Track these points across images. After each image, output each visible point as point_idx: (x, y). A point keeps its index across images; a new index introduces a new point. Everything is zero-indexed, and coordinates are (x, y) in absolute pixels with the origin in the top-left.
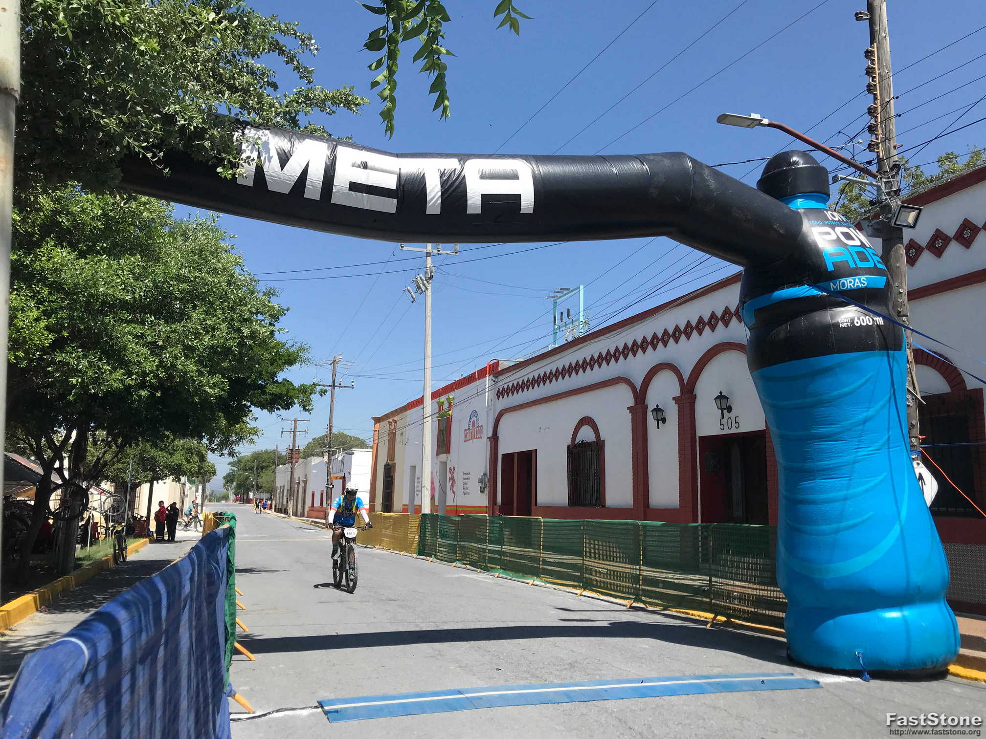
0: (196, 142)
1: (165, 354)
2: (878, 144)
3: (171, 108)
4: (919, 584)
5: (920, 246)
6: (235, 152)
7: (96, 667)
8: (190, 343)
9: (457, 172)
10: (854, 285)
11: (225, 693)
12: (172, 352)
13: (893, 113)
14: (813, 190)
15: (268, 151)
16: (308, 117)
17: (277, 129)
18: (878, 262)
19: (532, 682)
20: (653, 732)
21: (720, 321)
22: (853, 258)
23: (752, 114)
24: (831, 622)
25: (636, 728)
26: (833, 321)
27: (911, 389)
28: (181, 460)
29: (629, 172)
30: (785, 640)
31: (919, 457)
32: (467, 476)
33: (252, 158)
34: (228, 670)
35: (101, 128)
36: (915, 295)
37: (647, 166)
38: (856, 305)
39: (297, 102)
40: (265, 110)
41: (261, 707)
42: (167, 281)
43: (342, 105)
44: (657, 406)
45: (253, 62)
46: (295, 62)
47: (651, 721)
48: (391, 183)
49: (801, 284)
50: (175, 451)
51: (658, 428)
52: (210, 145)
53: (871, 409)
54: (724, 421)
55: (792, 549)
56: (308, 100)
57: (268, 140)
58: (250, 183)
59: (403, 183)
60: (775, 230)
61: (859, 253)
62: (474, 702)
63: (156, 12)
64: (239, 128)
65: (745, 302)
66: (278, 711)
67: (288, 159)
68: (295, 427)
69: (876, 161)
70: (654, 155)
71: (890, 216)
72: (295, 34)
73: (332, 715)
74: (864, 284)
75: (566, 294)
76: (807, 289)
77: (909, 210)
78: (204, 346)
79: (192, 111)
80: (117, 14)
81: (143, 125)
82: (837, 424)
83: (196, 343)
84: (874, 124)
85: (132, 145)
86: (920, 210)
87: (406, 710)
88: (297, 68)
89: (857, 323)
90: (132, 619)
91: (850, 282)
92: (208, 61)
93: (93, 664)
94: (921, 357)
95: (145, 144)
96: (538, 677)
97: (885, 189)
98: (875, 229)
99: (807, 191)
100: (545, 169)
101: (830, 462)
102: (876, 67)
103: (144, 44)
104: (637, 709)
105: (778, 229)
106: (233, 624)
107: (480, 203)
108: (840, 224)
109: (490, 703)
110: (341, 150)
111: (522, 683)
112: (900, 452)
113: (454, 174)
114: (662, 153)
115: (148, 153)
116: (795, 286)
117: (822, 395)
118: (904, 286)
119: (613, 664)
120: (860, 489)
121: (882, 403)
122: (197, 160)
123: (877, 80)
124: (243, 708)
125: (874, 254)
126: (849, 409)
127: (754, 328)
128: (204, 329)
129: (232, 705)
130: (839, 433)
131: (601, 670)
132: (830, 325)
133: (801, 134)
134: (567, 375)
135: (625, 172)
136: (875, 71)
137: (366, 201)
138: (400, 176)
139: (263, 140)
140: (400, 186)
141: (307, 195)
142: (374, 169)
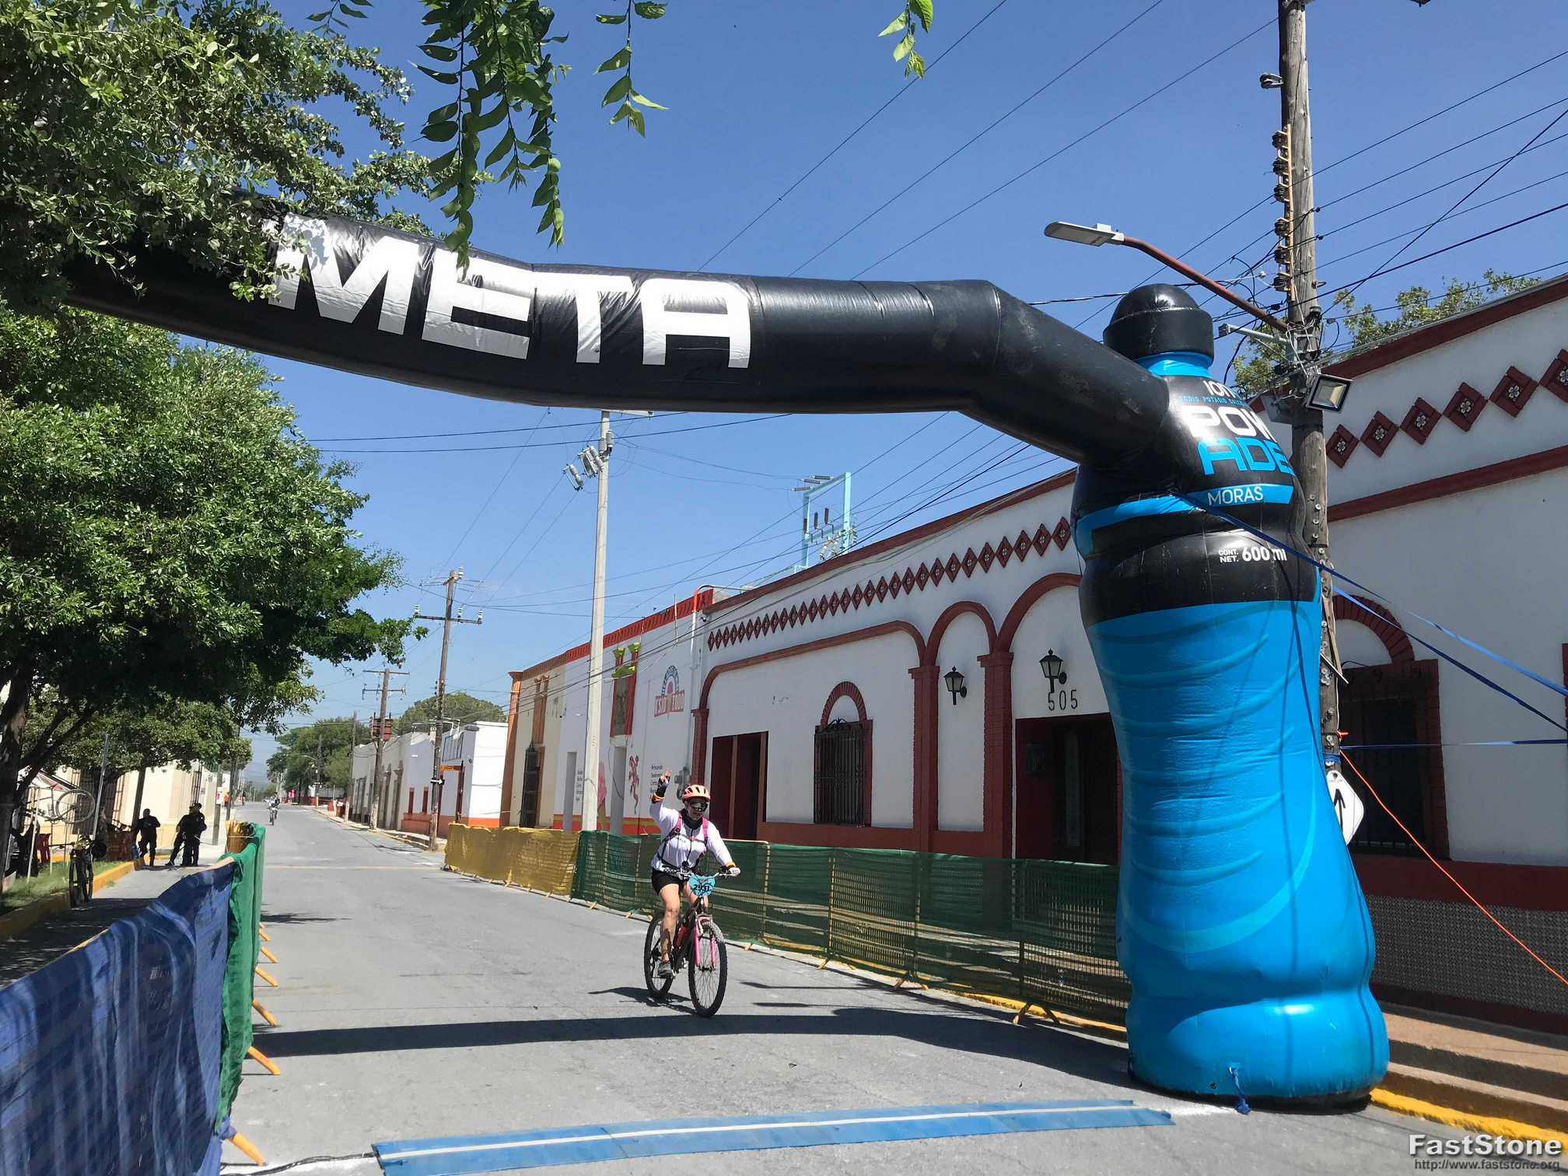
1: (156, 567)
2: (1288, 280)
3: (151, 187)
4: (1327, 963)
5: (1353, 436)
6: (263, 256)
8: (198, 551)
9: (628, 297)
10: (1243, 498)
11: (217, 1134)
12: (167, 565)
13: (1311, 232)
14: (1188, 347)
15: (321, 253)
16: (393, 199)
17: (338, 219)
18: (1282, 462)
19: (724, 1114)
21: (1052, 540)
22: (1243, 457)
23: (1098, 225)
24: (1194, 1019)
26: (1211, 553)
27: (1328, 659)
28: (192, 734)
29: (901, 309)
30: (1125, 1046)
31: (1338, 766)
33: (291, 267)
35: (33, 214)
36: (1337, 513)
37: (929, 302)
38: (1246, 530)
39: (375, 177)
40: (317, 188)
41: (278, 1155)
42: (163, 449)
44: (954, 669)
45: (302, 109)
46: (372, 112)
48: (520, 311)
49: (1163, 492)
50: (182, 719)
51: (955, 703)
52: (218, 245)
53: (1265, 690)
54: (1055, 697)
55: (1140, 905)
56: (393, 175)
57: (322, 235)
58: (291, 305)
59: (539, 311)
60: (1125, 407)
61: (1253, 449)
62: (624, 1146)
63: (120, 39)
64: (276, 214)
65: (1079, 518)
66: (304, 1162)
67: (354, 268)
68: (385, 684)
69: (1285, 305)
70: (942, 283)
71: (1303, 391)
72: (374, 66)
73: (395, 1170)
74: (1259, 497)
75: (824, 485)
76: (1172, 502)
77: (1333, 383)
78: (222, 556)
79: (186, 192)
80: (53, 40)
81: (103, 211)
82: (1213, 712)
83: (208, 551)
84: (1284, 249)
85: (81, 245)
86: (1348, 383)
87: (515, 1159)
88: (376, 122)
89: (1247, 556)
92: (224, 106)
94: (1344, 609)
95: (104, 243)
96: (734, 1104)
97: (1299, 348)
98: (1283, 411)
99: (1179, 348)
100: (772, 300)
101: (1201, 771)
102: (1289, 160)
103: (98, 89)
104: (881, 1159)
105: (1130, 407)
106: (238, 1020)
107: (663, 348)
108: (1227, 401)
109: (650, 1148)
110: (440, 256)
111: (707, 1114)
112: (1304, 758)
114: (955, 281)
115: (110, 257)
116: (1153, 496)
117: (1189, 666)
118: (1322, 499)
119: (857, 1084)
120: (1243, 815)
121: (1281, 681)
122: (200, 268)
123: (1290, 180)
124: (246, 1156)
125: (1276, 451)
126: (1231, 689)
127: (1091, 558)
128: (223, 529)
129: (228, 1151)
130: (1214, 727)
131: (835, 1094)
132: (1205, 559)
133: (1174, 259)
134: (818, 616)
135: (894, 308)
136: (1287, 166)
137: (479, 339)
138: (535, 301)
139: (314, 235)
140: (535, 313)
141: (383, 326)
142: (490, 287)
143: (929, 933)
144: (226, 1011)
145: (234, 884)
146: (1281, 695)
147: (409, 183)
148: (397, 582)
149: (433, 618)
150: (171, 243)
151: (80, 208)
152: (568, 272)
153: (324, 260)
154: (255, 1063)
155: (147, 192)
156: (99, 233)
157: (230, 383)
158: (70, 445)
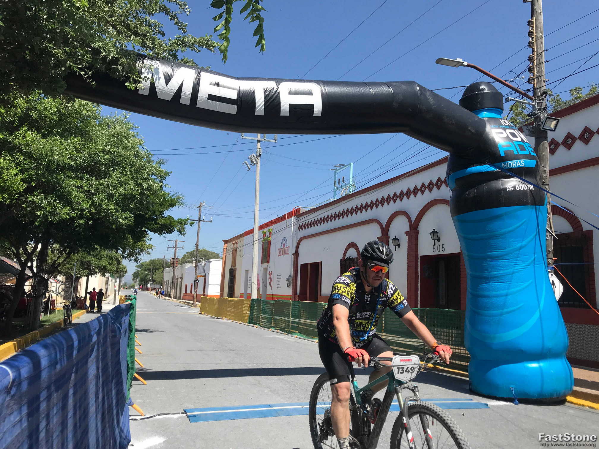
0: (113, 67)
1: (95, 198)
2: (534, 79)
3: (97, 44)
4: (550, 347)
5: (558, 143)
6: (137, 73)
7: (20, 384)
8: (110, 192)
9: (275, 90)
10: (516, 165)
11: (127, 404)
12: (99, 197)
13: (544, 60)
14: (493, 106)
15: (158, 74)
16: (183, 53)
17: (164, 60)
18: (532, 151)
21: (435, 186)
22: (516, 149)
23: (457, 59)
24: (496, 369)
26: (503, 187)
27: (549, 230)
28: (106, 263)
29: (381, 92)
30: (468, 379)
31: (553, 271)
32: (280, 277)
33: (147, 78)
34: (129, 390)
35: (53, 55)
36: (553, 172)
37: (391, 89)
38: (517, 178)
39: (177, 44)
40: (156, 48)
41: (149, 412)
42: (97, 153)
43: (204, 47)
44: (395, 237)
45: (150, 18)
46: (175, 19)
48: (234, 96)
49: (484, 164)
50: (102, 257)
51: (396, 250)
52: (121, 68)
53: (525, 241)
54: (436, 247)
55: (474, 325)
56: (184, 43)
57: (158, 67)
58: (147, 93)
59: (241, 95)
60: (469, 130)
61: (520, 146)
62: (278, 412)
64: (141, 59)
65: (450, 174)
66: (159, 415)
67: (171, 79)
68: (176, 245)
69: (532, 89)
71: (540, 123)
72: (176, 1)
73: (192, 418)
74: (523, 165)
75: (342, 168)
76: (488, 167)
77: (552, 120)
78: (119, 194)
79: (110, 46)
81: (79, 54)
82: (504, 250)
83: (114, 192)
84: (532, 67)
85: (72, 67)
86: (558, 120)
87: (238, 416)
88: (177, 23)
89: (518, 188)
90: (49, 355)
91: (514, 163)
92: (121, 16)
93: (17, 382)
94: (556, 210)
95: (80, 66)
97: (538, 107)
98: (531, 132)
99: (489, 106)
100: (329, 89)
101: (498, 273)
102: (534, 31)
103: (79, 2)
105: (471, 130)
106: (133, 362)
107: (288, 109)
108: (509, 127)
109: (287, 413)
110: (203, 74)
112: (541, 267)
113: (273, 90)
114: (401, 81)
115: (82, 72)
116: (480, 165)
117: (495, 232)
118: (547, 166)
120: (516, 289)
121: (531, 237)
122: (114, 78)
123: (535, 39)
124: (137, 412)
125: (529, 146)
126: (511, 240)
127: (455, 190)
128: (119, 183)
129: (131, 411)
130: (505, 255)
132: (501, 189)
133: (487, 72)
134: (341, 217)
135: (378, 92)
136: (534, 34)
137: (218, 106)
138: (239, 91)
139: (155, 67)
140: (239, 96)
141: (182, 102)
142: (222, 87)
143: (387, 336)
144: (129, 359)
145: (131, 312)
147: (190, 47)
148: (182, 205)
152: (251, 80)
154: (139, 381)
156: (78, 63)
157: (121, 128)
158: (63, 152)
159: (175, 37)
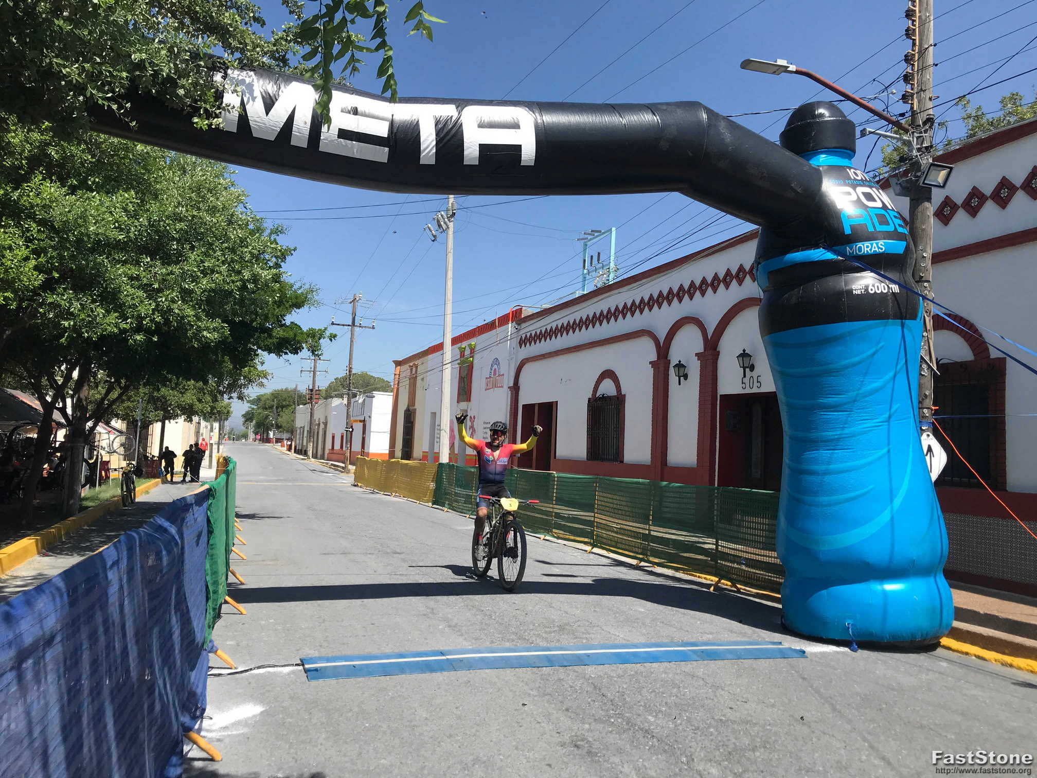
1: (161, 297)
2: (912, 95)
4: (914, 558)
5: (956, 204)
6: (213, 99)
8: (187, 286)
9: (454, 119)
10: (871, 250)
11: (206, 650)
12: (168, 295)
13: (930, 60)
14: (837, 145)
15: (252, 93)
17: (263, 71)
18: (900, 225)
20: (625, 699)
21: (748, 276)
22: (872, 221)
23: (778, 60)
24: (824, 592)
25: (609, 695)
26: (847, 288)
27: (927, 358)
28: (192, 399)
29: (638, 123)
30: (780, 606)
31: (931, 429)
33: (232, 106)
35: (64, 78)
36: (939, 258)
37: (658, 117)
38: (872, 271)
39: (286, 41)
40: (248, 50)
41: (243, 663)
42: (163, 220)
44: (680, 361)
47: (626, 689)
48: (382, 130)
49: (816, 246)
50: (186, 390)
51: (680, 384)
52: (183, 93)
53: (880, 380)
54: (746, 380)
55: (792, 520)
57: (252, 82)
58: (234, 129)
59: (395, 130)
60: (791, 188)
61: (878, 216)
62: (454, 663)
64: (222, 68)
65: (759, 263)
66: (259, 668)
67: (274, 104)
68: (315, 367)
69: (910, 114)
70: (668, 104)
71: (919, 174)
73: (313, 674)
74: (882, 249)
75: (597, 236)
76: (822, 253)
77: (940, 168)
78: (202, 289)
79: (160, 59)
81: (108, 74)
82: (844, 394)
83: (193, 286)
84: (910, 73)
85: (95, 97)
86: (951, 169)
87: (386, 671)
89: (872, 290)
91: (868, 247)
94: (939, 323)
95: (110, 95)
96: (525, 639)
97: (917, 144)
98: (903, 188)
99: (830, 147)
100: (550, 118)
101: (835, 433)
102: (917, 9)
104: (615, 675)
105: (797, 188)
107: (477, 153)
108: (863, 183)
109: (469, 665)
111: (507, 645)
112: (906, 424)
113: (451, 120)
114: (677, 102)
115: (114, 104)
116: (810, 249)
117: (830, 364)
118: (928, 249)
119: (604, 628)
120: (863, 461)
121: (892, 374)
122: (172, 109)
123: (917, 23)
124: (225, 664)
125: (895, 217)
126: (857, 379)
127: (769, 291)
128: (202, 272)
129: (213, 660)
130: (845, 404)
131: (589, 634)
132: (843, 292)
133: (832, 83)
134: (591, 326)
135: (634, 123)
136: (915, 13)
137: (355, 150)
138: (392, 123)
139: (247, 82)
140: (392, 134)
141: (294, 142)
142: (364, 115)
143: (658, 532)
144: (208, 578)
145: (210, 501)
146: (891, 383)
148: (318, 304)
149: (343, 325)
150: (154, 91)
151: (93, 72)
152: (414, 103)
153: (254, 99)
154: (230, 606)
155: (135, 60)
156: (106, 88)
157: (203, 176)
158: (103, 219)
159: (283, 26)
